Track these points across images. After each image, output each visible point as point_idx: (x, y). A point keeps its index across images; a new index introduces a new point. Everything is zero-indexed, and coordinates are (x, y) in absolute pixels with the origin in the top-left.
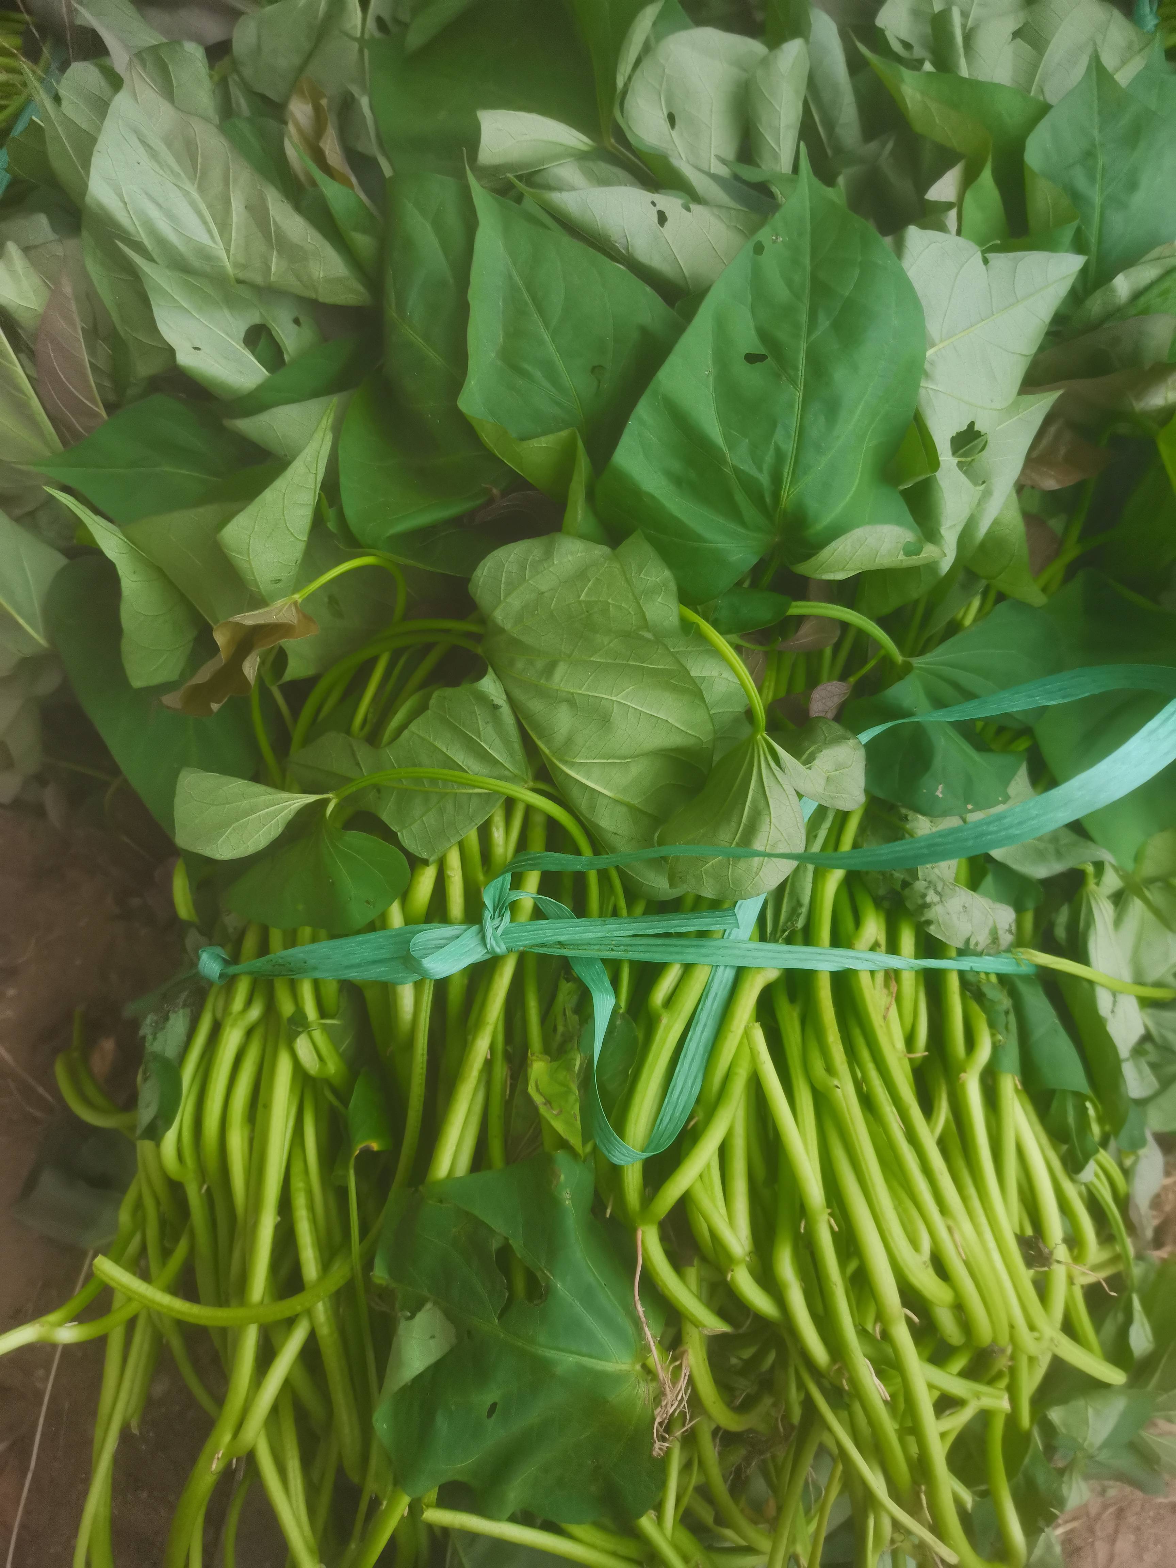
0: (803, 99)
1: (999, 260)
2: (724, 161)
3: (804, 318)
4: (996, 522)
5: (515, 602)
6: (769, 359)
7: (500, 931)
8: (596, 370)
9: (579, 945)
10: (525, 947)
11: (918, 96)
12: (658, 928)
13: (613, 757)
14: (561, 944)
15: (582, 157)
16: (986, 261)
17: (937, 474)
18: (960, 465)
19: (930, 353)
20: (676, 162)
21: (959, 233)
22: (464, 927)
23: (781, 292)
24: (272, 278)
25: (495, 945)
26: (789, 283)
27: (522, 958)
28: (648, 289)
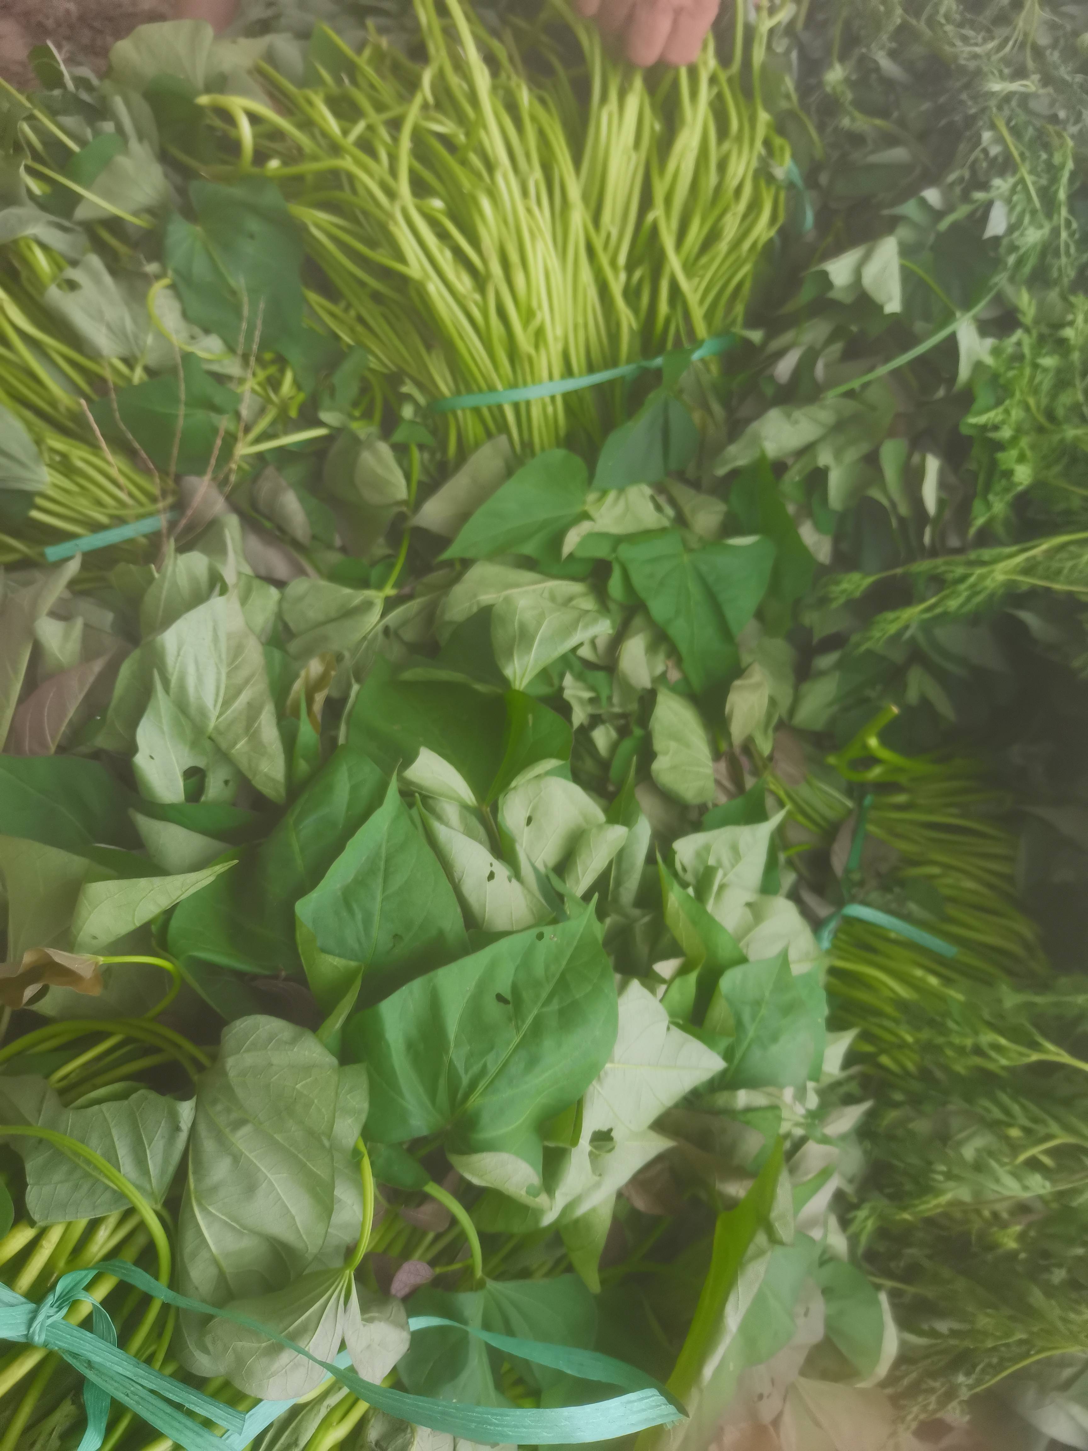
0: (611, 859)
1: (676, 1032)
2: (546, 866)
3: (544, 995)
4: (594, 1210)
5: (249, 1059)
6: (511, 1005)
7: (49, 1321)
8: (397, 937)
9: (103, 1374)
10: (60, 1348)
11: (676, 905)
12: (177, 1396)
13: (237, 1222)
14: (90, 1364)
15: (465, 807)
16: (668, 1029)
17: (573, 1149)
18: (591, 1154)
19: (608, 1066)
20: (518, 847)
21: (661, 1001)
22: (23, 1300)
23: (539, 970)
24: (233, 751)
25: (37, 1332)
26: (547, 968)
27: (50, 1356)
28: (459, 910)
